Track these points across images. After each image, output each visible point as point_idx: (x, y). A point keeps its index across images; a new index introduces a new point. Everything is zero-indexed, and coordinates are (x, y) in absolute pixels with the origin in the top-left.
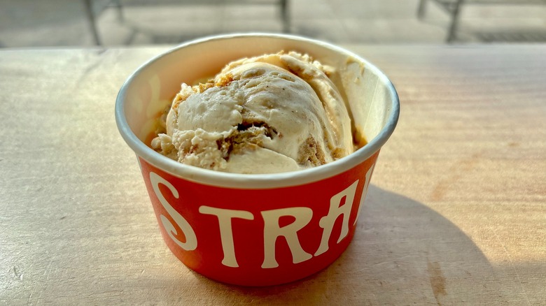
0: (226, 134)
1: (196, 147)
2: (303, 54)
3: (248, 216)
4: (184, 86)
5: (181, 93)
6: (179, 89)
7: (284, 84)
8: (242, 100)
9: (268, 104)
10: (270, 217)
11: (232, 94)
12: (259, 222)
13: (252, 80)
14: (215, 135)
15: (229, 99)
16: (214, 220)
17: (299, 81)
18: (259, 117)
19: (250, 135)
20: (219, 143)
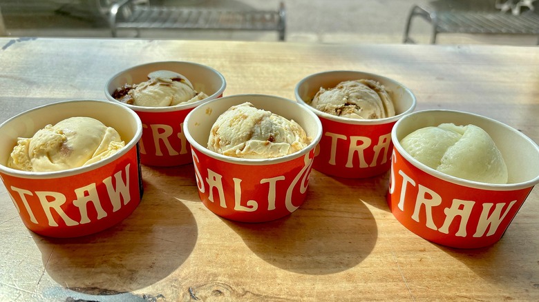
0: (340, 106)
1: (327, 110)
2: (376, 82)
3: (344, 138)
4: (321, 88)
5: (320, 92)
6: (319, 90)
7: (367, 91)
8: (348, 95)
9: (358, 97)
10: (354, 139)
11: (344, 92)
12: (348, 141)
13: (352, 88)
14: (335, 106)
15: (343, 94)
16: (330, 138)
17: (372, 91)
18: (354, 102)
19: (349, 108)
20: (336, 109)
